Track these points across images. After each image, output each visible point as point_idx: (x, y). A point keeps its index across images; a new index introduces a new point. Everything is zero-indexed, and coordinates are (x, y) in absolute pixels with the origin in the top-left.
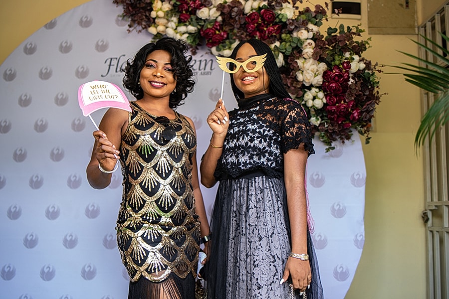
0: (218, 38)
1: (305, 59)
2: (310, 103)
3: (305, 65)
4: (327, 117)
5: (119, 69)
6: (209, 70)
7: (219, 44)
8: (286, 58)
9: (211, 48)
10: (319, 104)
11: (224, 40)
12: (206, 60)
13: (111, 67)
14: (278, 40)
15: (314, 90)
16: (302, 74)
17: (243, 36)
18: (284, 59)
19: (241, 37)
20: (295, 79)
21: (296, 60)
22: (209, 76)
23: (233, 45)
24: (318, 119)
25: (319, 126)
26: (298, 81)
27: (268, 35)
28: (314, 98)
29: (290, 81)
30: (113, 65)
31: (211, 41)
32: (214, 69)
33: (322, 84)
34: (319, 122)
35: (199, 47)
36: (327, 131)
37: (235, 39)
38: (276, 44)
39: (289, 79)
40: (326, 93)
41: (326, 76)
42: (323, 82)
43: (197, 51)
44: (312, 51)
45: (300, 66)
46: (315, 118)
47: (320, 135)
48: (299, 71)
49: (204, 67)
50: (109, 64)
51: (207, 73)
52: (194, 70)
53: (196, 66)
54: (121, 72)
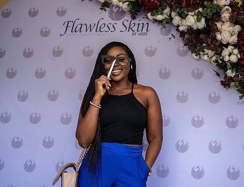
0: (153, 5)
1: (223, 22)
2: (227, 59)
3: (223, 27)
4: (241, 70)
5: (74, 30)
6: (146, 32)
7: (153, 11)
8: (207, 21)
9: (147, 13)
10: (234, 59)
11: (158, 6)
12: (143, 24)
13: (68, 28)
14: (201, 7)
15: (230, 48)
16: (220, 34)
17: (172, 3)
18: (205, 22)
19: (171, 4)
20: (215, 38)
21: (216, 23)
22: (145, 36)
23: (164, 11)
24: (234, 72)
25: (234, 77)
26: (217, 40)
27: (193, 2)
28: (230, 54)
29: (210, 40)
30: (70, 27)
31: (147, 8)
32: (150, 30)
33: (237, 43)
34: (234, 74)
35: (137, 13)
36: (240, 82)
37: (165, 6)
38: (199, 10)
39: (209, 38)
40: (240, 50)
41: (240, 36)
42: (238, 41)
43: (136, 16)
44: (229, 15)
45: (219, 28)
46: (230, 71)
47: (235, 85)
48: (218, 32)
49: (141, 29)
50: (66, 26)
51: (144, 34)
52: (133, 31)
53: (135, 29)
54: (76, 32)
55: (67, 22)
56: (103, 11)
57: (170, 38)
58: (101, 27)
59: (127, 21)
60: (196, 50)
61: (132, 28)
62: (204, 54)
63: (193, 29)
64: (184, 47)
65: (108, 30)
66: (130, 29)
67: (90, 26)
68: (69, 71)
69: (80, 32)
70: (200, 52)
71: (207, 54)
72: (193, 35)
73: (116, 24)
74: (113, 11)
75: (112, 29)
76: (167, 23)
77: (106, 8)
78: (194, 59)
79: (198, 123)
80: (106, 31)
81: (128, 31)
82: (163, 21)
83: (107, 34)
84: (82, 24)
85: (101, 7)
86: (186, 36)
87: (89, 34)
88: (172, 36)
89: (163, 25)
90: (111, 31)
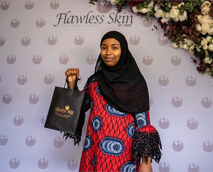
1: (203, 15)
2: (206, 48)
3: (203, 20)
5: (66, 21)
6: (130, 23)
7: (139, 4)
8: (189, 14)
9: (132, 7)
10: (212, 48)
12: (128, 16)
13: (61, 19)
15: (209, 38)
16: (201, 26)
18: (187, 15)
20: (195, 29)
21: (197, 16)
22: (130, 27)
23: (149, 5)
24: (211, 59)
25: (212, 63)
26: (197, 31)
28: (209, 44)
29: (191, 31)
30: (62, 18)
31: (132, 2)
32: (134, 22)
34: (211, 61)
35: (123, 7)
38: (181, 4)
43: (122, 10)
44: (209, 9)
45: (199, 20)
46: (208, 58)
47: (210, 70)
48: (198, 24)
49: (126, 21)
50: (59, 18)
51: (129, 25)
52: (119, 23)
53: (121, 20)
54: (68, 23)
55: (60, 14)
56: (92, 4)
57: (153, 29)
58: (91, 19)
59: (113, 14)
60: (177, 39)
61: (118, 20)
62: (183, 43)
63: (174, 21)
64: (164, 38)
65: (96, 21)
66: (116, 21)
67: (81, 18)
68: (63, 58)
69: (72, 23)
70: (180, 41)
71: (186, 43)
72: (175, 26)
73: (104, 16)
74: (101, 5)
75: (100, 21)
76: (151, 16)
77: (94, 2)
78: (174, 48)
79: (177, 103)
80: (95, 23)
81: (115, 23)
82: (147, 14)
83: (96, 25)
84: (73, 16)
85: (90, 1)
86: (168, 27)
87: (80, 25)
88: (154, 28)
89: (147, 18)
90: (100, 23)
